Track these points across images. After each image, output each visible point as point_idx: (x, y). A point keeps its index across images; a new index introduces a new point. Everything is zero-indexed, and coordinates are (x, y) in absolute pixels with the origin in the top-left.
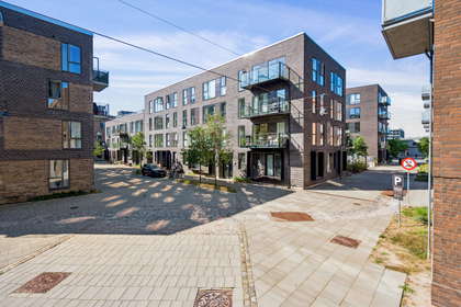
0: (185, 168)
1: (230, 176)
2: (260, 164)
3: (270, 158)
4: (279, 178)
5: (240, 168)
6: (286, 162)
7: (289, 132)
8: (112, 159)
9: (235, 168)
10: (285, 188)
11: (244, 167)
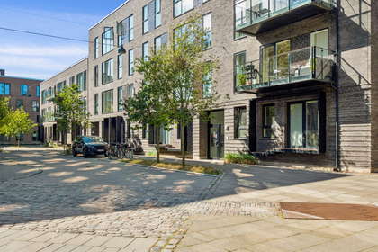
0: (145, 144)
1: (220, 155)
2: (275, 125)
3: (296, 111)
4: (316, 150)
5: (236, 136)
6: (331, 114)
7: (337, 50)
8: (48, 140)
9: (228, 136)
10: (329, 170)
11: (244, 133)
